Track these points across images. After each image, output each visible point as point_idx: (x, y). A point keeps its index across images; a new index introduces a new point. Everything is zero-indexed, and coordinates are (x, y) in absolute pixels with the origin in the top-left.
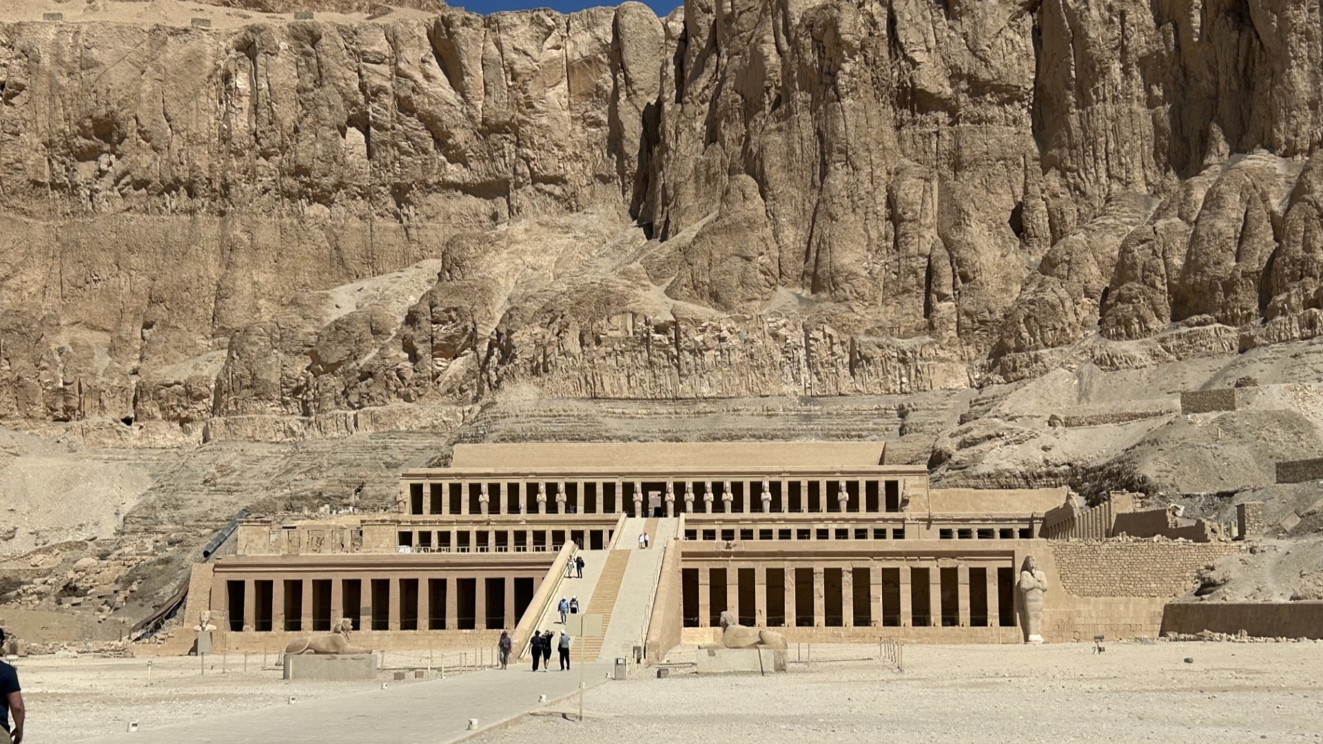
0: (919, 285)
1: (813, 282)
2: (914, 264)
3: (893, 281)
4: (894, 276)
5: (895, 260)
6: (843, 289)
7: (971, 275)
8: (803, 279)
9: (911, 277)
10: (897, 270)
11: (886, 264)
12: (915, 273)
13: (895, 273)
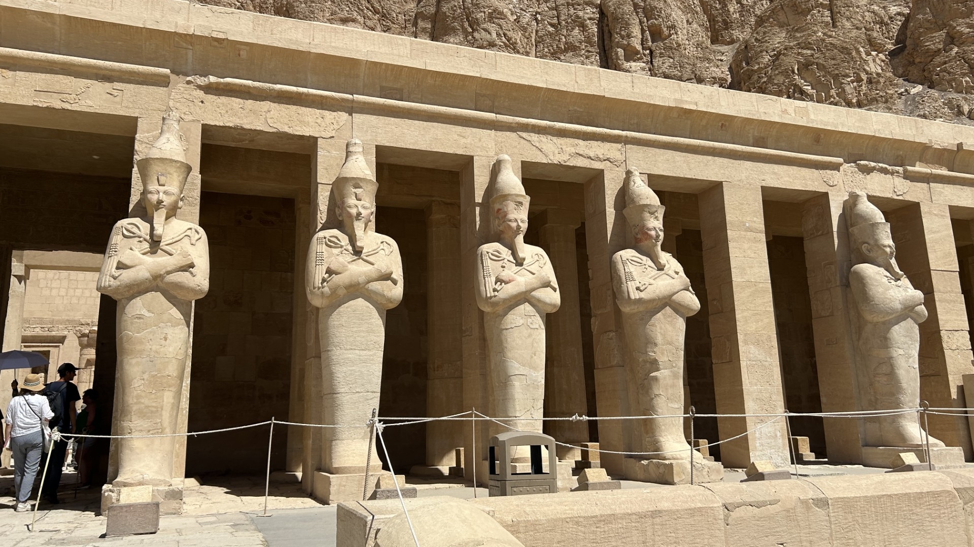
0: (589, 41)
1: (433, 27)
2: (581, 14)
3: (551, 34)
4: (551, 29)
5: (551, 9)
6: (485, 30)
7: (666, 32)
8: (415, 24)
9: (576, 31)
10: (555, 21)
11: (537, 13)
12: (583, 27)
13: (552, 25)
